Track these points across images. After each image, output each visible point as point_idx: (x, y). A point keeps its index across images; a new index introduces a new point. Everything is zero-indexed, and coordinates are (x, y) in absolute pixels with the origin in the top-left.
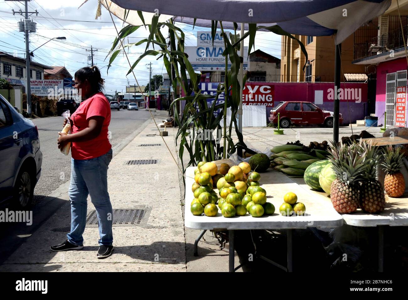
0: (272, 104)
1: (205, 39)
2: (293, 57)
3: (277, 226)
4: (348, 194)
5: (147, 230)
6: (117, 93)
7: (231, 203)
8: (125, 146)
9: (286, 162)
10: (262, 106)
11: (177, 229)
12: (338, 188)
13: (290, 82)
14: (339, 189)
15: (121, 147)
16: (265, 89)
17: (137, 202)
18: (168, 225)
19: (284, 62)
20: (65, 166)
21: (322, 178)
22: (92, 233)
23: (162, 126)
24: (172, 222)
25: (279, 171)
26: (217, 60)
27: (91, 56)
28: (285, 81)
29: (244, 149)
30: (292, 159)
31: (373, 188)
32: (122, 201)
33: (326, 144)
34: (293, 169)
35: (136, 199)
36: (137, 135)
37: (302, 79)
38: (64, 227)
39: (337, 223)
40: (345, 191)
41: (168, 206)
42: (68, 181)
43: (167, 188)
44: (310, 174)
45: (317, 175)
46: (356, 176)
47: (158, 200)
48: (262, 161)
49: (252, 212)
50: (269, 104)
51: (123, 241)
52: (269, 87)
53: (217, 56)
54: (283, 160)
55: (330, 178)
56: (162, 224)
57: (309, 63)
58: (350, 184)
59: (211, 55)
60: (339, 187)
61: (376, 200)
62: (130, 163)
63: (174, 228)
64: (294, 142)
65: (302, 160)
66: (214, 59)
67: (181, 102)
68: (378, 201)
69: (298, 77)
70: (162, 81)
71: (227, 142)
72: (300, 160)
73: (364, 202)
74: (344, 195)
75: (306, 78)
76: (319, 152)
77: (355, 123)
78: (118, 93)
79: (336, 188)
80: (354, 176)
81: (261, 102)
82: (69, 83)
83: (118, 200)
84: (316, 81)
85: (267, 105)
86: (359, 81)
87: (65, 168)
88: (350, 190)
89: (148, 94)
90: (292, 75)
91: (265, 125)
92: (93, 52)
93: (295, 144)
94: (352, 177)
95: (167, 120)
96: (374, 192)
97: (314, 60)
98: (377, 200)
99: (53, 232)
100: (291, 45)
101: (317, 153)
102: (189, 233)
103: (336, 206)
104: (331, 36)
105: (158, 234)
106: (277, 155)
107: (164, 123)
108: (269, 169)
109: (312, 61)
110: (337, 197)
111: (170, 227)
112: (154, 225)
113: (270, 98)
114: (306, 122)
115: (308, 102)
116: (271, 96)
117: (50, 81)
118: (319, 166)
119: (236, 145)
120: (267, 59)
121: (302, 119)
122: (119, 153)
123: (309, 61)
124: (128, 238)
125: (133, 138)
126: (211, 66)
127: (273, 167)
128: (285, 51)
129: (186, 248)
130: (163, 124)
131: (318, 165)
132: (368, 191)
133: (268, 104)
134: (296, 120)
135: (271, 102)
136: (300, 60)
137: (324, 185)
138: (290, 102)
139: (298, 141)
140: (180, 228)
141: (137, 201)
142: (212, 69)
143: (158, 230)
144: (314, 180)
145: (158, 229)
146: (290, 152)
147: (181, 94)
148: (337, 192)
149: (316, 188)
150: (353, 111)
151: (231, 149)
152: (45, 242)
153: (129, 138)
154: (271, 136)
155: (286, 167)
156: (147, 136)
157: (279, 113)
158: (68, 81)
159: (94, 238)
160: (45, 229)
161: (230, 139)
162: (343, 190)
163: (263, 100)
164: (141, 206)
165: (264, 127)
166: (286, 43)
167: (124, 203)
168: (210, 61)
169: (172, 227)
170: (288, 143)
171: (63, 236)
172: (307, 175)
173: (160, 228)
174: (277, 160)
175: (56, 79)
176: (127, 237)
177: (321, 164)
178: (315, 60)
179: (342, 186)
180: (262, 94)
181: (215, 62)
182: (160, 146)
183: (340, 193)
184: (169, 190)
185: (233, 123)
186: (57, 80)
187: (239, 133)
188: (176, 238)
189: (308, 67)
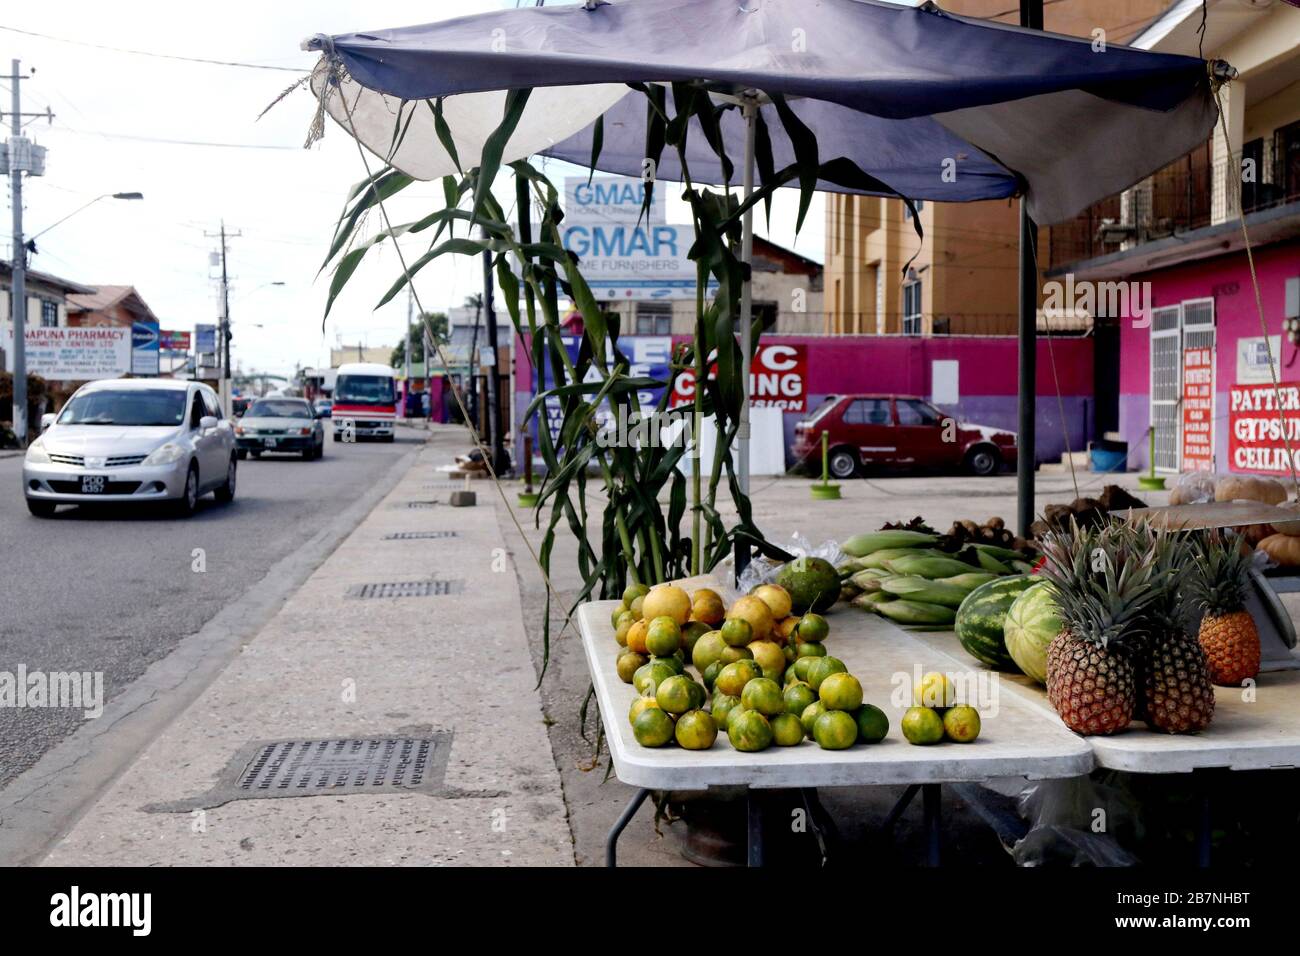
0: (801, 403)
1: (590, 200)
2: (862, 257)
3: (900, 775)
4: (1106, 676)
5: (447, 804)
6: (302, 368)
7: (758, 710)
8: (343, 539)
9: (889, 583)
10: (769, 408)
11: (542, 800)
12: (1073, 659)
13: (856, 333)
14: (1078, 661)
15: (332, 541)
16: (780, 358)
17: (403, 716)
18: (510, 785)
19: (834, 272)
20: (157, 606)
21: (1016, 631)
22: (272, 816)
23: (455, 476)
24: (524, 778)
25: (867, 610)
26: (626, 265)
27: (220, 251)
28: (838, 331)
29: (755, 545)
30: (910, 574)
31: (1179, 657)
32: (356, 713)
33: (998, 528)
34: (912, 604)
35: (399, 708)
36: (377, 503)
37: (891, 326)
38: (178, 799)
39: (1077, 761)
40: (1096, 666)
41: (504, 725)
42: (171, 651)
43: (495, 669)
44: (976, 619)
45: (995, 621)
46: (1128, 622)
47: (468, 707)
48: (816, 582)
49: (822, 735)
50: (793, 404)
51: (374, 839)
52: (790, 351)
53: (629, 253)
54: (881, 576)
55: (1039, 631)
56: (492, 783)
57: (913, 278)
58: (1109, 644)
59: (609, 251)
60: (1077, 657)
61: (1186, 692)
62: (367, 594)
63: (533, 795)
64: (906, 522)
65: (937, 578)
66: (619, 264)
67: (515, 400)
68: (1193, 696)
69: (881, 319)
70: (445, 332)
71: (703, 523)
72: (932, 578)
73: (1152, 700)
74: (1094, 680)
75: (906, 322)
76: (986, 551)
77: (1057, 460)
78: (304, 372)
79: (1067, 660)
80: (1121, 623)
81: (767, 397)
82: (148, 337)
83: (343, 711)
84: (936, 329)
85: (785, 407)
86: (1066, 332)
87: (159, 609)
88: (1112, 664)
89: (402, 374)
90: (861, 315)
91: (780, 468)
92: (226, 238)
93: (908, 528)
94: (1118, 626)
95: (470, 456)
96: (1181, 669)
97: (927, 267)
98: (1191, 692)
99: (145, 814)
100: (856, 221)
101: (983, 557)
102: (581, 809)
103: (1069, 713)
104: (1007, 200)
105: (483, 815)
106: (861, 561)
107: (461, 464)
108: (836, 606)
109: (921, 271)
110: (1072, 684)
111: (517, 792)
112: (469, 787)
113: (793, 385)
114: (909, 460)
115: (913, 397)
116: (796, 378)
117: (86, 333)
118: (1000, 593)
119: (733, 531)
120: (780, 263)
121: (893, 449)
122: (327, 562)
123: (912, 269)
124: (389, 831)
125: (364, 514)
126: (609, 284)
127: (849, 598)
128: (838, 238)
129: (578, 858)
130: (456, 468)
131: (999, 589)
132: (1163, 665)
133: (788, 404)
134: (878, 453)
135: (796, 398)
136: (883, 268)
137: (1021, 652)
138: (858, 396)
139: (919, 520)
140: (550, 794)
141: (403, 711)
142: (612, 293)
143: (482, 803)
144: (988, 637)
145: (480, 800)
146: (898, 552)
147: (514, 373)
148: (1072, 670)
149: (993, 662)
150: (1050, 424)
151: (714, 545)
152: (123, 845)
153: (353, 512)
154: (800, 504)
155: (892, 597)
156: (410, 505)
157: (825, 432)
158: (145, 332)
159: (282, 832)
160: (118, 806)
161: (712, 515)
162: (1089, 665)
163: (774, 391)
164: (418, 729)
165: (777, 477)
166: (838, 214)
167: (363, 718)
168: (607, 269)
169: (524, 794)
170: (888, 527)
171: (180, 827)
172: (966, 622)
173: (485, 795)
174: (860, 578)
175: (105, 325)
176: (387, 826)
177: (1006, 589)
178: (931, 268)
179: (1086, 651)
180: (769, 373)
181: (622, 274)
182: (454, 538)
183: (1080, 675)
184: (501, 677)
185: (724, 464)
186: (112, 330)
187: (740, 494)
188: (540, 827)
189: (908, 289)
